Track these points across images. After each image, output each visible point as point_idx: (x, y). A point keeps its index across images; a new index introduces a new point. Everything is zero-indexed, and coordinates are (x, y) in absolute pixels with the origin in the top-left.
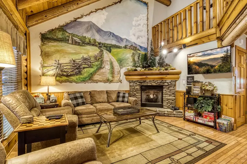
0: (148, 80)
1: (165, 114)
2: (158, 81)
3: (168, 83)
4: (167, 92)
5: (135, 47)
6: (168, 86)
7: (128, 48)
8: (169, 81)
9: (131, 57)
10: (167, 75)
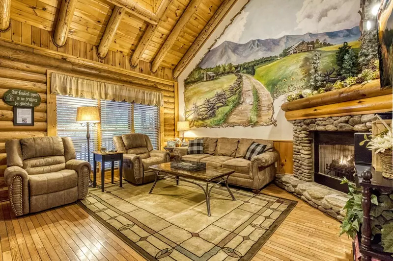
0: (321, 117)
2: (340, 120)
3: (365, 123)
5: (312, 43)
7: (291, 52)
8: (369, 116)
9: (300, 69)
10: (361, 100)
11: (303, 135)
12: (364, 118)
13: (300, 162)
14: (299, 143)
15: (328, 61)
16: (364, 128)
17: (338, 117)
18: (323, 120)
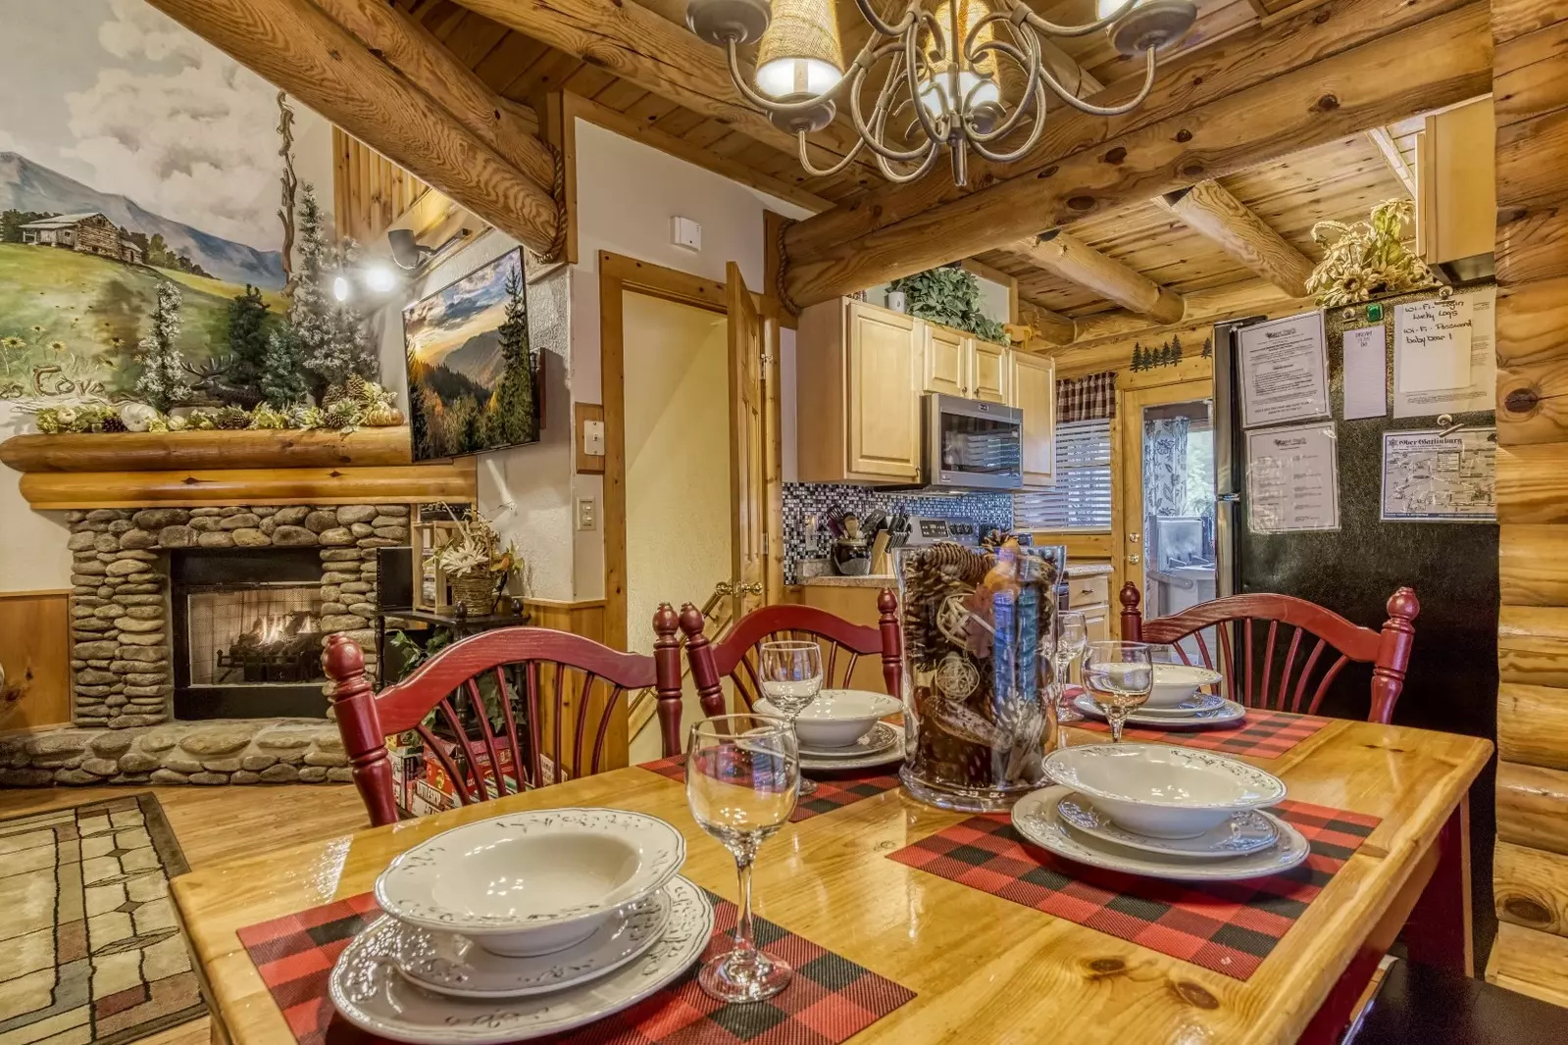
0: (209, 506)
1: (301, 763)
2: (279, 516)
3: (348, 525)
4: (348, 598)
5: (139, 239)
6: (352, 553)
7: (45, 236)
8: (356, 509)
9: (91, 319)
10: (338, 470)
11: (129, 563)
12: (346, 515)
13: (116, 665)
14: (109, 597)
15: (199, 324)
16: (345, 538)
17: (272, 507)
18: (219, 515)
